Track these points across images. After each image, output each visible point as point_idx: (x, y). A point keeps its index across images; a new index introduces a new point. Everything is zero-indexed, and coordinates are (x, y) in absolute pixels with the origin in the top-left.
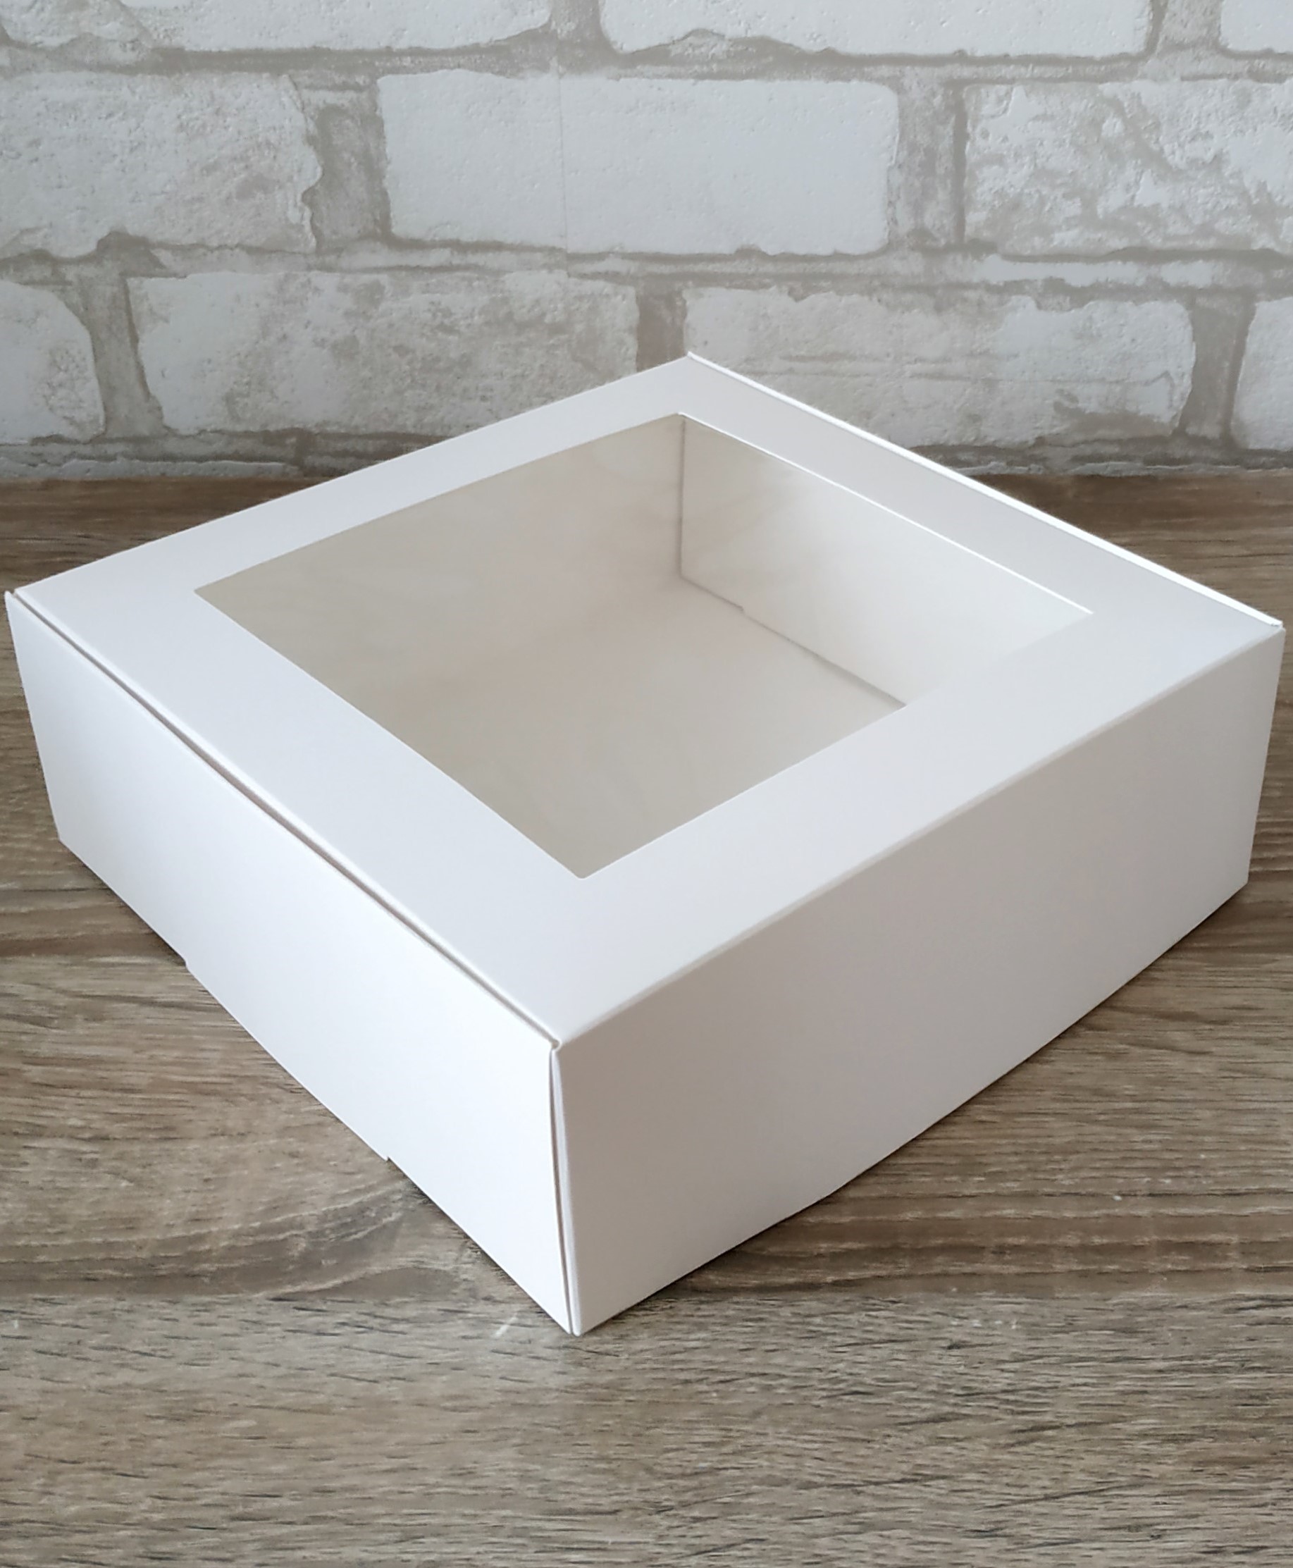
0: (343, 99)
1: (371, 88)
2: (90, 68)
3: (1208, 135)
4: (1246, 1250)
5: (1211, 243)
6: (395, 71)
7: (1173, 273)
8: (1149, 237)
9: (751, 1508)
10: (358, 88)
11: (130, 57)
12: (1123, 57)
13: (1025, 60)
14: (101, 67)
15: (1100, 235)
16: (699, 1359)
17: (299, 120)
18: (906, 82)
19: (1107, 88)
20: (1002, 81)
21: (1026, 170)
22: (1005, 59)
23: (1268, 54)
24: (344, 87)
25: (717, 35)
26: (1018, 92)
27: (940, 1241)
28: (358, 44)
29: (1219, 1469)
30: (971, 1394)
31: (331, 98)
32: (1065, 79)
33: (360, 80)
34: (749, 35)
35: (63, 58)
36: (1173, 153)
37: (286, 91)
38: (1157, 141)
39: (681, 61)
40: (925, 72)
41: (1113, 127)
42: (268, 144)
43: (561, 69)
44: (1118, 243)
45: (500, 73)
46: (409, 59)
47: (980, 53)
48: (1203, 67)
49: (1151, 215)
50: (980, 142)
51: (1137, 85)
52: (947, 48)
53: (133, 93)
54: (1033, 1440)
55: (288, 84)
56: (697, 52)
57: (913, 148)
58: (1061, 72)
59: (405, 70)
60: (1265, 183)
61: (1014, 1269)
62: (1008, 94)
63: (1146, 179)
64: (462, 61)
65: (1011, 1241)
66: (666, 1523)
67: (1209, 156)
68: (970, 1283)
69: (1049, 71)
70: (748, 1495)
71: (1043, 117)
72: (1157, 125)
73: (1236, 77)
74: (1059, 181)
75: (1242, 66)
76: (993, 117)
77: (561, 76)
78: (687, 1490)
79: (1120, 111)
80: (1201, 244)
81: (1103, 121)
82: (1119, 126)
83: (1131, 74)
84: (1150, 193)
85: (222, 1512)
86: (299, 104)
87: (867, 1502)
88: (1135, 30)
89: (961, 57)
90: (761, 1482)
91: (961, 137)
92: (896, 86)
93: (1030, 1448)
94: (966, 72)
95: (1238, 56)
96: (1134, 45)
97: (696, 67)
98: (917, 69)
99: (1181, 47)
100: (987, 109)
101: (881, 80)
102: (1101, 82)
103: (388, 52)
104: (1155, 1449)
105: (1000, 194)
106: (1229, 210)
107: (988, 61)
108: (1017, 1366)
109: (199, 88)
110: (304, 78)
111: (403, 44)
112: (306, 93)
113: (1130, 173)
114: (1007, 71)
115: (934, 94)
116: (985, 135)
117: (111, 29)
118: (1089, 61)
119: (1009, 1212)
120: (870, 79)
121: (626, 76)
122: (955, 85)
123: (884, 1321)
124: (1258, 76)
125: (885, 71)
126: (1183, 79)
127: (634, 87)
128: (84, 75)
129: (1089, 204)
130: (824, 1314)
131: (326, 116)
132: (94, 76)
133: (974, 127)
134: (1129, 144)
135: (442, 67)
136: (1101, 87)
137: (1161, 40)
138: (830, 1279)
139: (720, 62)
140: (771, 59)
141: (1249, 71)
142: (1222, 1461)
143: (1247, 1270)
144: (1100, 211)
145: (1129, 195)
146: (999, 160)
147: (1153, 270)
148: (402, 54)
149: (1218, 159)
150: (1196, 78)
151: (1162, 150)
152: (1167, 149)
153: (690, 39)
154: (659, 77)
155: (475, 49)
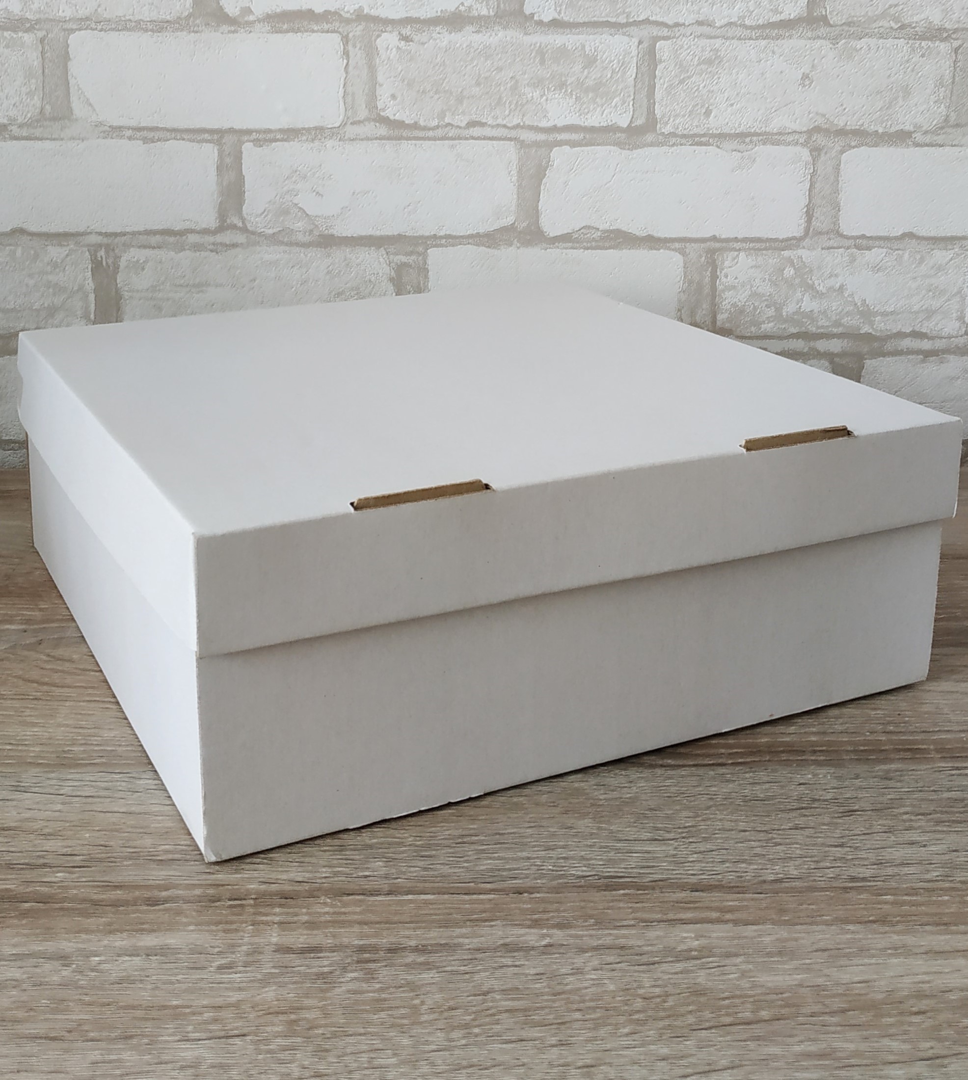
0: (411, 259)
1: (424, 255)
2: (287, 244)
3: (836, 276)
4: (937, 751)
5: (840, 330)
6: (437, 246)
7: (822, 345)
8: (809, 327)
9: (717, 838)
10: (419, 254)
11: (307, 239)
12: (794, 238)
13: (745, 240)
14: (291, 244)
15: (784, 326)
16: (673, 789)
17: (387, 269)
18: (687, 251)
19: (786, 253)
20: (736, 250)
21: (748, 292)
22: (736, 240)
23: (863, 237)
24: (411, 253)
25: (595, 228)
26: (742, 255)
27: (782, 749)
28: (420, 233)
29: (947, 824)
30: (814, 800)
31: (404, 259)
32: (766, 249)
33: (421, 249)
34: (611, 228)
35: (274, 239)
36: (819, 284)
37: (382, 255)
38: (811, 279)
39: (577, 241)
40: (695, 246)
41: (789, 272)
42: (370, 281)
43: (518, 245)
44: (794, 330)
45: (489, 247)
46: (444, 240)
47: (723, 237)
48: (831, 243)
49: (810, 315)
50: (724, 280)
51: (800, 252)
52: (708, 235)
53: (306, 256)
54: (851, 815)
55: (384, 252)
56: (586, 236)
57: (691, 282)
58: (763, 245)
59: (441, 246)
60: (865, 300)
61: (822, 758)
62: (738, 256)
63: (807, 297)
64: (470, 241)
65: (818, 748)
66: (677, 844)
67: (838, 286)
68: (803, 763)
69: (758, 245)
70: (715, 834)
71: (756, 267)
72: (811, 271)
73: (848, 248)
74: (764, 298)
75: (851, 242)
76: (730, 267)
77: (518, 248)
78: (682, 833)
79: (792, 264)
80: (835, 330)
81: (784, 270)
82: (792, 272)
83: (798, 247)
84: (808, 304)
85: (451, 841)
86: (388, 262)
87: (775, 836)
88: (799, 225)
89: (714, 238)
90: (719, 830)
91: (714, 277)
92: (682, 252)
93: (851, 818)
94: (717, 245)
95: (848, 238)
96: (798, 232)
97: (585, 244)
98: (693, 245)
99: (820, 233)
100: (727, 264)
101: (675, 250)
102: (783, 250)
103: (435, 237)
104: (913, 818)
105: (734, 305)
106: (848, 314)
107: (727, 240)
108: (834, 791)
109: (339, 254)
110: (392, 249)
111: (442, 233)
112: (391, 257)
113: (799, 294)
114: (737, 245)
115: (701, 256)
116: (726, 276)
117: (299, 225)
118: (776, 240)
119: (814, 739)
120: (669, 249)
121: (550, 248)
122: (712, 252)
123: (762, 775)
124: (859, 247)
125: (677, 245)
126: (822, 249)
127: (554, 252)
128: (282, 248)
129: (778, 310)
130: (731, 774)
131: (401, 268)
132: (287, 248)
133: (721, 272)
134: (797, 281)
135: (461, 244)
136: (782, 252)
137: (811, 229)
138: (730, 762)
139: (596, 241)
140: (621, 240)
141: (855, 245)
142: (949, 821)
143: (941, 758)
144: (784, 314)
145: (798, 306)
146: (734, 287)
147: (812, 344)
148: (441, 237)
149: (841, 288)
150: (828, 248)
151: (814, 284)
152: (816, 283)
153: (582, 231)
154: (566, 248)
155: (478, 235)
